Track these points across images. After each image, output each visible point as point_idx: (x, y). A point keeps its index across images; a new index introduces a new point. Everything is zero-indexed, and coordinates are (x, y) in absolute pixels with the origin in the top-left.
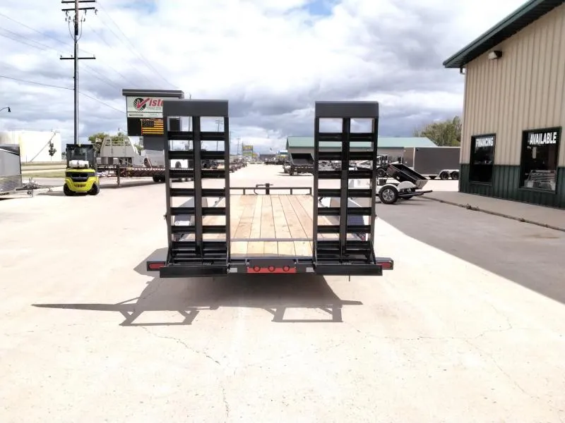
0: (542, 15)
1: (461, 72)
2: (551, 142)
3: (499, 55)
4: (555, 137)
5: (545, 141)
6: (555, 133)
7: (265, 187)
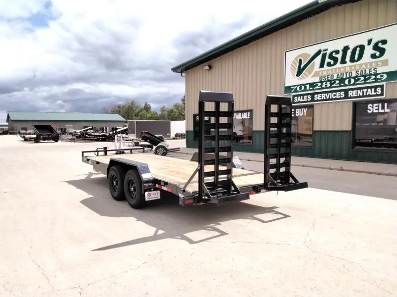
0: (236, 48)
1: (182, 75)
2: (247, 118)
3: (210, 67)
4: (249, 115)
5: (243, 117)
6: (249, 113)
7: (103, 149)
